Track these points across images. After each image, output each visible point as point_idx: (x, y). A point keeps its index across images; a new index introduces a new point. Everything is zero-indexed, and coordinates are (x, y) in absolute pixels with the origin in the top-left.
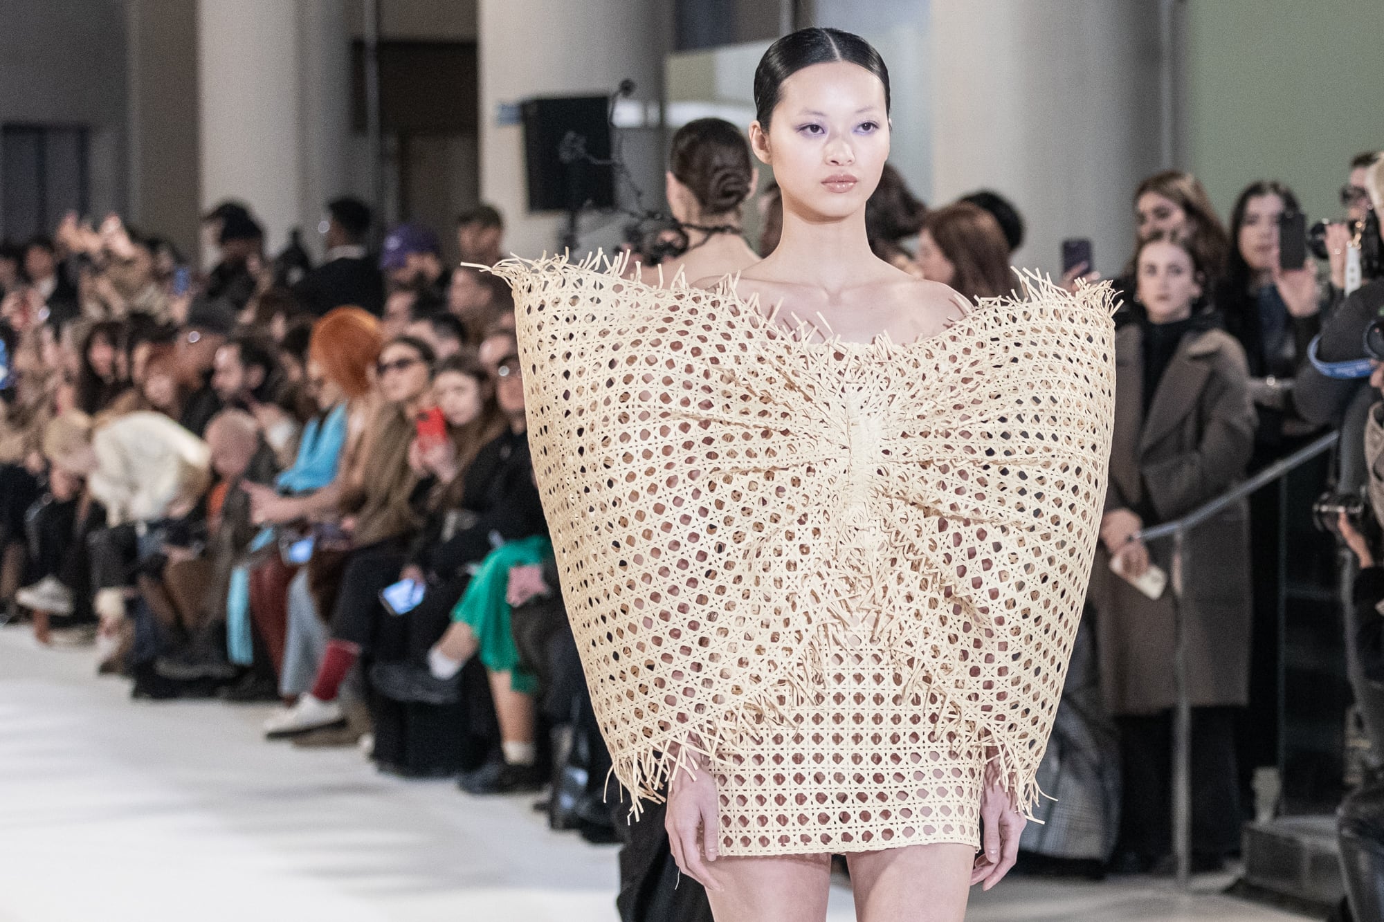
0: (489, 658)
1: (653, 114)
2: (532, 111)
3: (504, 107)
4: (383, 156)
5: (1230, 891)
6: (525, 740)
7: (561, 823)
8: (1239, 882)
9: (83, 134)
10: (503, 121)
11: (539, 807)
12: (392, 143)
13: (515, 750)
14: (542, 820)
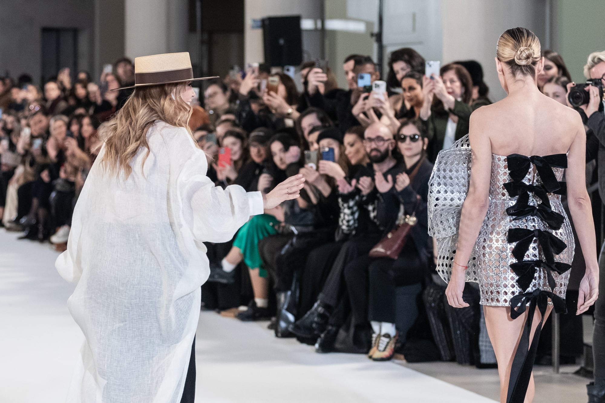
0: (248, 262)
1: (319, 25)
2: (267, 22)
3: (254, 21)
4: (202, 42)
5: (577, 373)
6: (264, 298)
7: (280, 335)
8: (582, 368)
9: (75, 32)
10: (253, 27)
11: (270, 327)
12: (206, 37)
13: (260, 302)
14: (272, 332)
